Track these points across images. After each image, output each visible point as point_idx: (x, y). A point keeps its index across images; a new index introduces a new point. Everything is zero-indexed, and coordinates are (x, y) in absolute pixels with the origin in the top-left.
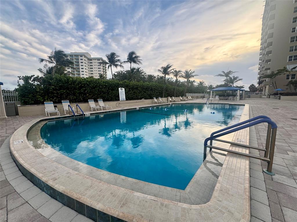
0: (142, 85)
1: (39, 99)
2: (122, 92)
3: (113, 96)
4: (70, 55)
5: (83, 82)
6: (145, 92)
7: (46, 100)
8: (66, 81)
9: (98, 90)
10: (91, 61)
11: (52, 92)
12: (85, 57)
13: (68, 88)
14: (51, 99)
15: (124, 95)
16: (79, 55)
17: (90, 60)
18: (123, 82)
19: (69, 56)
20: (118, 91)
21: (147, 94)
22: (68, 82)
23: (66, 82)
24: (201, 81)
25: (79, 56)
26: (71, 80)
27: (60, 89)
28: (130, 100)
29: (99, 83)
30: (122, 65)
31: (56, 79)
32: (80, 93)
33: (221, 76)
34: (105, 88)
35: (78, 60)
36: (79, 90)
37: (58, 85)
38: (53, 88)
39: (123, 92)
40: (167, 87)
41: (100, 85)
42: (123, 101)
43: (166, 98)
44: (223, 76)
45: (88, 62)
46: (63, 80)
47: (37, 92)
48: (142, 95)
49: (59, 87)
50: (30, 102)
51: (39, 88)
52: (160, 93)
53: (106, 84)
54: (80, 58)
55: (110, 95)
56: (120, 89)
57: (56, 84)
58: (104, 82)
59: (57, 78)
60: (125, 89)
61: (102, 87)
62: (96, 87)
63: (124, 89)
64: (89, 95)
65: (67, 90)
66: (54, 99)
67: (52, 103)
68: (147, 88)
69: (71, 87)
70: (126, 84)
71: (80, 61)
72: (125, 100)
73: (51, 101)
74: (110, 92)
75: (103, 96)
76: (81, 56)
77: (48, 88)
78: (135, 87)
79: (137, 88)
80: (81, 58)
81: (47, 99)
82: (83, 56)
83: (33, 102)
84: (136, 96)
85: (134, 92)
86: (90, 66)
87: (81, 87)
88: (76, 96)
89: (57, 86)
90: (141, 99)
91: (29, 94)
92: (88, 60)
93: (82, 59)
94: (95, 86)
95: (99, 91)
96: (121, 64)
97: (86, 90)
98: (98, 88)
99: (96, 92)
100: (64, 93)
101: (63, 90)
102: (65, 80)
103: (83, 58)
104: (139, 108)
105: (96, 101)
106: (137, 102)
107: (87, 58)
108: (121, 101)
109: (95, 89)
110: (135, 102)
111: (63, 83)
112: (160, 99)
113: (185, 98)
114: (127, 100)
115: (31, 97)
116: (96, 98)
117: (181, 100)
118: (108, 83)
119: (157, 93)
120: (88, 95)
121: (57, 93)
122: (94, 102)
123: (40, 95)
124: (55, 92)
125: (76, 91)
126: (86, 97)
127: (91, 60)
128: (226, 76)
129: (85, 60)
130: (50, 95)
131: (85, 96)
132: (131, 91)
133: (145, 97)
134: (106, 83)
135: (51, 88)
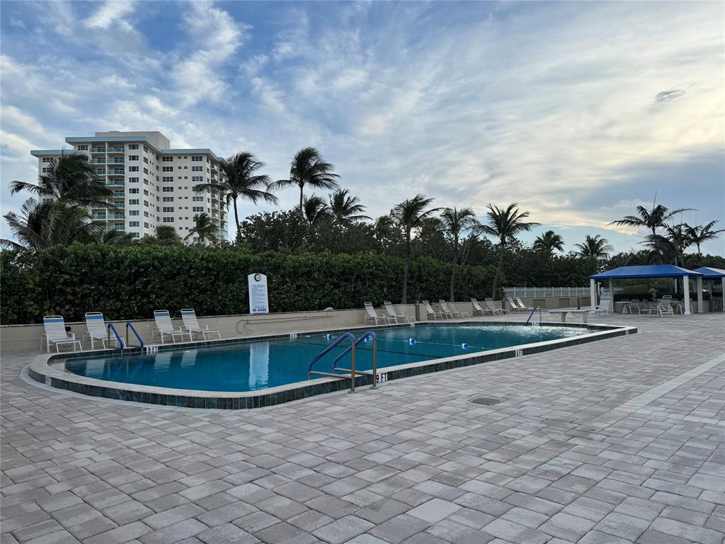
0: (327, 263)
1: (29, 310)
2: (258, 287)
3: (230, 300)
4: (95, 144)
5: (143, 262)
6: (336, 286)
7: (47, 312)
8: (100, 260)
9: (185, 281)
10: (168, 164)
11: (61, 290)
12: (147, 147)
13: (101, 280)
14: (58, 308)
15: (264, 295)
16: (127, 142)
17: (164, 158)
18: (262, 256)
19: (90, 147)
20: (247, 284)
21: (344, 292)
22: (104, 263)
23: (100, 263)
24: (593, 237)
25: (127, 147)
26: (113, 256)
27: (82, 282)
28: (284, 310)
29: (188, 261)
30: (271, 192)
31: (76, 254)
32: (134, 292)
33: (632, 223)
34: (205, 274)
35: (122, 159)
36: (130, 284)
37: (78, 271)
38: (65, 280)
39: (263, 286)
40: (420, 268)
41: (191, 268)
42: (259, 314)
43: (412, 307)
44: (639, 223)
45: (157, 168)
46: (92, 257)
47: (26, 291)
48: (325, 296)
49: (80, 276)
50: (10, 318)
51: (34, 281)
52: (392, 286)
53: (210, 265)
54: (128, 152)
55: (220, 297)
56: (251, 277)
57: (74, 268)
58: (202, 259)
59: (79, 251)
60: (268, 278)
61: (197, 274)
62: (178, 273)
63: (264, 278)
64: (156, 297)
65: (98, 285)
66: (64, 308)
67: (60, 321)
68: (343, 273)
69: (109, 274)
70: (272, 261)
71: (128, 163)
72: (267, 311)
73: (58, 313)
74: (220, 288)
75: (197, 301)
76: (134, 146)
77: (52, 279)
78: (303, 269)
79: (308, 275)
80: (134, 152)
81: (49, 310)
82: (141, 147)
83: (16, 317)
84: (306, 298)
85: (298, 287)
86: (165, 179)
87: (137, 275)
88: (122, 301)
89: (75, 275)
90: (321, 307)
91: (8, 297)
92: (157, 158)
93: (134, 158)
94: (175, 272)
95: (186, 285)
96: (269, 187)
97: (148, 282)
98: (184, 277)
99: (178, 290)
100: (90, 293)
101: (88, 283)
102: (96, 257)
103: (141, 152)
104: (298, 335)
105: (175, 314)
106: (306, 319)
107: (154, 151)
108: (255, 315)
109: (174, 279)
110: (299, 320)
111: (91, 267)
112: (390, 309)
113: (491, 304)
114: (273, 310)
115: (13, 305)
116: (178, 306)
117: (477, 313)
118: (215, 262)
119: (382, 287)
120: (154, 296)
121: (74, 294)
122: (171, 317)
123: (32, 300)
124: (69, 290)
125: (122, 286)
126: (148, 303)
127: (168, 157)
128: (649, 225)
129: (146, 160)
130: (56, 298)
131: (145, 300)
132: (289, 284)
133: (335, 302)
134: (208, 262)
135: (62, 281)
